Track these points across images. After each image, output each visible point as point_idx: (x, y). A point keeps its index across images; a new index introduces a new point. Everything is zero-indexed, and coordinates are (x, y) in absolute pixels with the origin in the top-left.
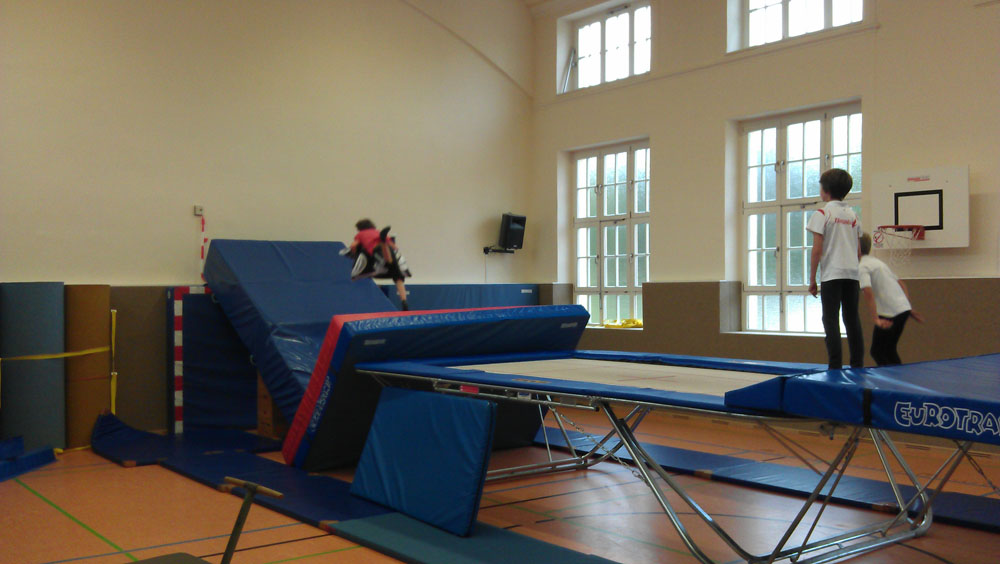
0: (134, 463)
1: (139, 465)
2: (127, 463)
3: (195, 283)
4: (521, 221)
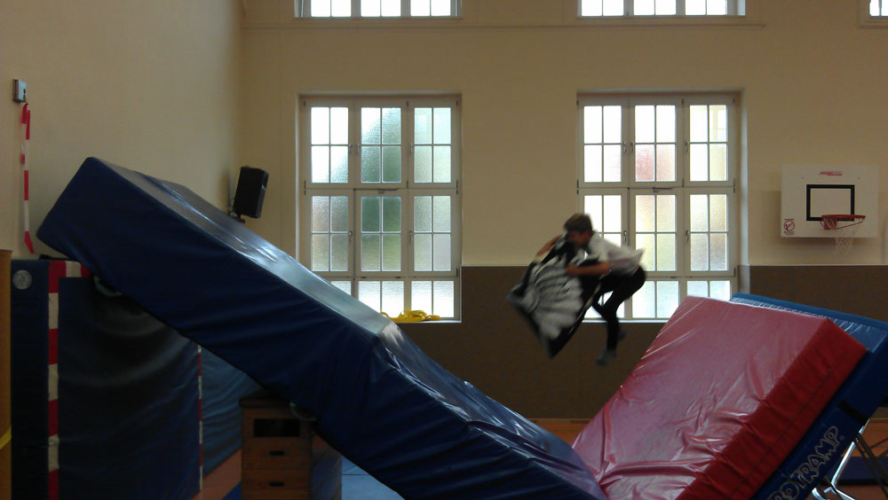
4: (263, 177)
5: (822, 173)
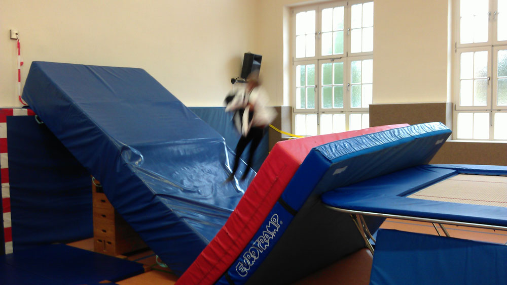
3: (16, 105)
4: (259, 58)
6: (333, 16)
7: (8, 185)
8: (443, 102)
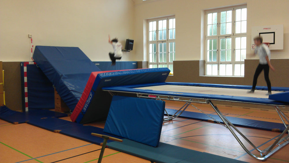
0: (18, 123)
1: (19, 123)
2: (15, 123)
3: (30, 61)
4: (132, 41)
5: (264, 29)
6: (163, 24)
7: (27, 88)
8: (199, 60)
